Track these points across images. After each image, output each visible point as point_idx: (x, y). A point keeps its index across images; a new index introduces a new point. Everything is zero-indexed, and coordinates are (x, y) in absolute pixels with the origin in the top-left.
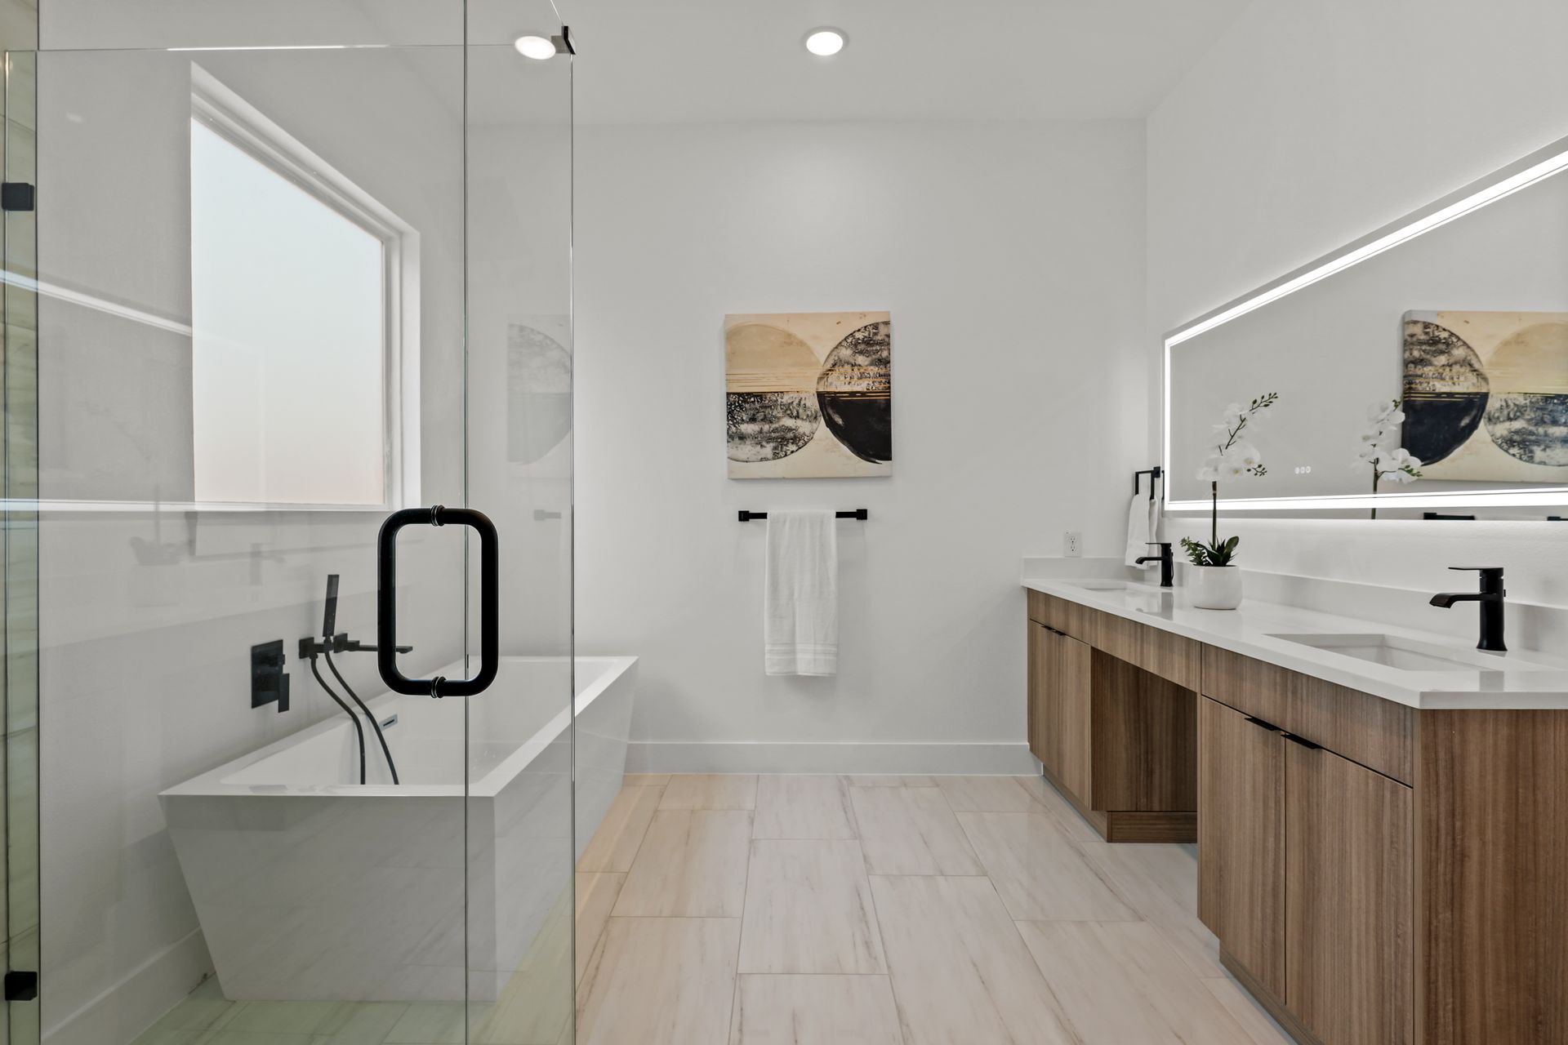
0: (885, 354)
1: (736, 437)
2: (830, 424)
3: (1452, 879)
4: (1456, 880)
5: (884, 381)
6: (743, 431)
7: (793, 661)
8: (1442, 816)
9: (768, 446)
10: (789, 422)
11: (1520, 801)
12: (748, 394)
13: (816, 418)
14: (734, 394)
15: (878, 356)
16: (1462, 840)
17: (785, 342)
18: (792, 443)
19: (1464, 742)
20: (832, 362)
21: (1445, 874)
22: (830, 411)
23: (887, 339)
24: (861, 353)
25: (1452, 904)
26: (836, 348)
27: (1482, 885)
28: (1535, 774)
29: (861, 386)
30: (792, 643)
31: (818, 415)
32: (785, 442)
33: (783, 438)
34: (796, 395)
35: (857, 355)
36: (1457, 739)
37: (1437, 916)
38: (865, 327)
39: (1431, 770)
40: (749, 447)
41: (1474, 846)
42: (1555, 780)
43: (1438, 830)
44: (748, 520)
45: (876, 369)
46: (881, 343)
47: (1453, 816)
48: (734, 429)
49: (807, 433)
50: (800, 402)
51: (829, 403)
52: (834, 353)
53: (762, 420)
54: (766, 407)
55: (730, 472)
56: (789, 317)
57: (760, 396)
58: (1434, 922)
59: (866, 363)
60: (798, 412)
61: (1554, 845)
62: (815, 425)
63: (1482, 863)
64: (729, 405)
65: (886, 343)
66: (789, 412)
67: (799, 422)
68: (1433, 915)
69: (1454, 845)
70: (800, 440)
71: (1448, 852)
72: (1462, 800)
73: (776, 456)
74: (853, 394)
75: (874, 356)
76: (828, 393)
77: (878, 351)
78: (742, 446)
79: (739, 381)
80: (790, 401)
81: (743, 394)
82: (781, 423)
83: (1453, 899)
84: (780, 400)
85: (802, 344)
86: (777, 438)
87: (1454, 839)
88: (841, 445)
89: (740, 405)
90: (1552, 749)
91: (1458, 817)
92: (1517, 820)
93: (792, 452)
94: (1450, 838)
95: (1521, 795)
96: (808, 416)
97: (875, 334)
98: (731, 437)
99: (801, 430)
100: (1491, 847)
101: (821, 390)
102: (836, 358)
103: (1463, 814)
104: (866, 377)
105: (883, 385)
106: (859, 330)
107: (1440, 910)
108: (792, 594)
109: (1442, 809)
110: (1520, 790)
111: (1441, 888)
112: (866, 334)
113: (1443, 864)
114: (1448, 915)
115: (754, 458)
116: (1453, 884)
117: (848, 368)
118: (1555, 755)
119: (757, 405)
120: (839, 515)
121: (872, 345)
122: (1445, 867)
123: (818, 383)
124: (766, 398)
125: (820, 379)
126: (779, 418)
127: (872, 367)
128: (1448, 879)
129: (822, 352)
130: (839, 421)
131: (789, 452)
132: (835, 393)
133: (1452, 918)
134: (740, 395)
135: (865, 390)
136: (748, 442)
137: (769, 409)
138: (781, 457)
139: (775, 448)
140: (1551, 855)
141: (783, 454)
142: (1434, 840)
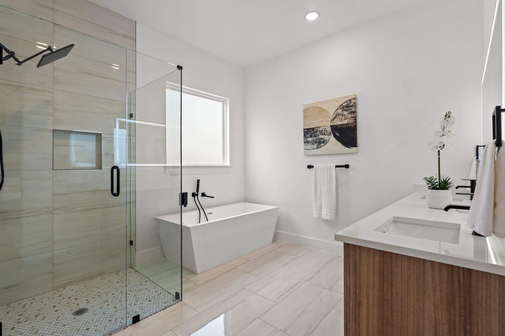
0: (354, 109)
1: (306, 142)
2: (335, 136)
3: (355, 311)
4: (357, 312)
5: (353, 119)
6: (308, 140)
7: (321, 214)
8: (351, 285)
9: (315, 144)
10: (322, 136)
11: (385, 289)
12: (309, 129)
13: (330, 134)
14: (306, 129)
15: (351, 111)
16: (360, 297)
17: (320, 111)
18: (323, 143)
19: (360, 258)
20: (335, 115)
21: (353, 308)
22: (335, 132)
23: (354, 104)
24: (345, 110)
25: (356, 321)
26: (337, 110)
27: (368, 318)
28: (392, 280)
29: (345, 122)
30: (321, 208)
31: (331, 133)
32: (321, 143)
33: (320, 142)
34: (323, 127)
35: (344, 111)
36: (357, 257)
37: (349, 324)
38: (346, 101)
39: (347, 266)
40: (310, 145)
41: (364, 301)
42: (402, 285)
43: (350, 290)
44: (311, 168)
45: (350, 115)
46: (352, 106)
47: (356, 286)
48: (305, 140)
49: (327, 139)
50: (325, 129)
51: (335, 129)
52: (336, 112)
53: (314, 136)
54: (315, 132)
55: (305, 153)
56: (321, 103)
57: (313, 129)
58: (348, 325)
59: (347, 114)
60: (324, 133)
61: (401, 313)
62: (330, 137)
63: (368, 309)
64: (304, 132)
65: (355, 105)
66: (322, 133)
67: (325, 136)
68: (348, 322)
69: (356, 298)
70: (325, 142)
71: (354, 300)
72: (360, 282)
73: (318, 148)
74: (342, 125)
75: (350, 111)
76: (334, 125)
77: (351, 109)
78: (308, 145)
79: (307, 125)
80: (322, 130)
81: (308, 129)
82: (319, 137)
83: (356, 319)
84: (319, 129)
85: (325, 110)
86: (318, 142)
87: (356, 296)
88: (338, 142)
89: (307, 132)
90: (400, 271)
91: (358, 288)
92: (383, 297)
93: (323, 146)
94: (354, 295)
95: (385, 287)
96: (327, 134)
97: (350, 103)
98: (305, 142)
99: (325, 139)
100: (371, 304)
101: (332, 125)
102: (337, 113)
103: (360, 287)
104: (347, 119)
105: (353, 121)
106: (344, 103)
107: (351, 321)
108: (321, 192)
109: (351, 283)
110: (385, 285)
111: (351, 313)
112: (347, 104)
113: (352, 304)
114: (354, 325)
115: (311, 149)
116: (355, 313)
117: (340, 116)
118: (402, 274)
119: (312, 132)
120: (336, 166)
121: (349, 107)
122: (353, 306)
123: (331, 122)
124: (315, 129)
125: (332, 121)
126: (318, 135)
127: (349, 115)
128: (353, 311)
129: (332, 113)
130: (338, 134)
131: (322, 146)
132: (336, 125)
133: (356, 327)
134: (307, 129)
135: (347, 123)
136: (310, 144)
137: (316, 133)
138: (319, 148)
139: (318, 145)
140: (400, 318)
141: (320, 147)
142: (348, 294)
